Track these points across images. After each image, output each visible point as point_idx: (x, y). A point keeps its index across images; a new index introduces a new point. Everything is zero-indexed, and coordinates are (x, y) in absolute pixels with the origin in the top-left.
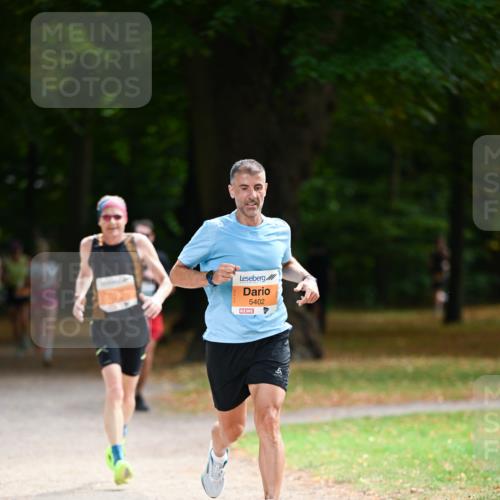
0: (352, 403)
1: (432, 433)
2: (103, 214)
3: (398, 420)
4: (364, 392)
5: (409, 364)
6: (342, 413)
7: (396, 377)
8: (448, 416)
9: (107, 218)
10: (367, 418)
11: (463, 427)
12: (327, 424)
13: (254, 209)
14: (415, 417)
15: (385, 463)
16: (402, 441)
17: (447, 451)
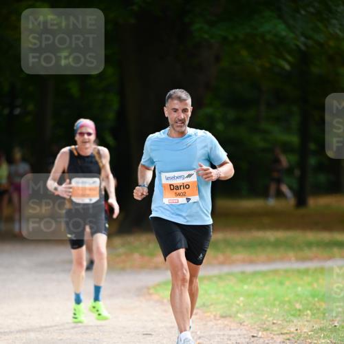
0: (232, 263)
1: (287, 283)
2: (79, 131)
3: (264, 274)
4: (241, 255)
5: (271, 235)
6: (226, 269)
7: (262, 244)
8: (299, 271)
9: (82, 134)
10: (243, 273)
11: (309, 279)
12: (215, 276)
13: (181, 127)
14: (276, 272)
15: (255, 304)
16: (267, 288)
17: (297, 295)
